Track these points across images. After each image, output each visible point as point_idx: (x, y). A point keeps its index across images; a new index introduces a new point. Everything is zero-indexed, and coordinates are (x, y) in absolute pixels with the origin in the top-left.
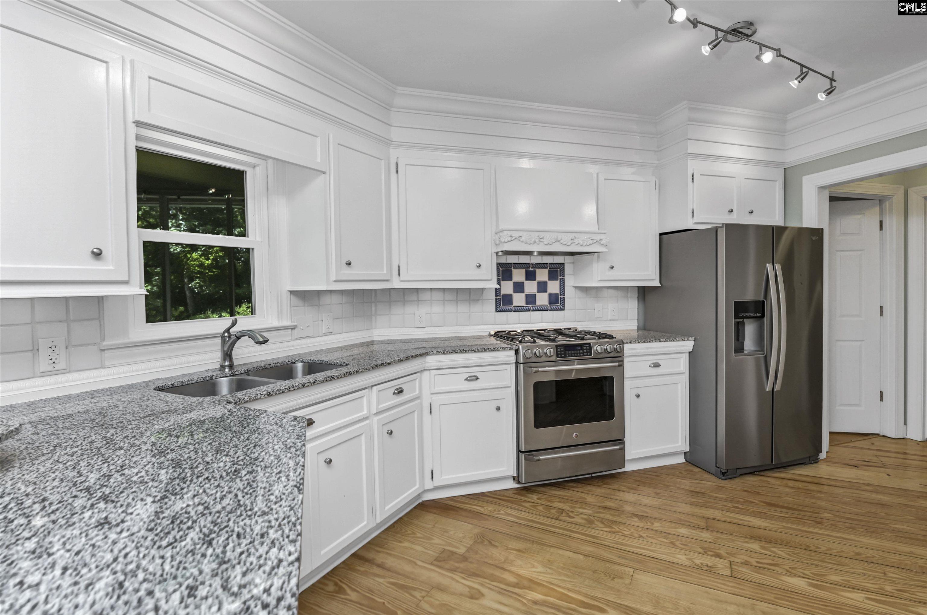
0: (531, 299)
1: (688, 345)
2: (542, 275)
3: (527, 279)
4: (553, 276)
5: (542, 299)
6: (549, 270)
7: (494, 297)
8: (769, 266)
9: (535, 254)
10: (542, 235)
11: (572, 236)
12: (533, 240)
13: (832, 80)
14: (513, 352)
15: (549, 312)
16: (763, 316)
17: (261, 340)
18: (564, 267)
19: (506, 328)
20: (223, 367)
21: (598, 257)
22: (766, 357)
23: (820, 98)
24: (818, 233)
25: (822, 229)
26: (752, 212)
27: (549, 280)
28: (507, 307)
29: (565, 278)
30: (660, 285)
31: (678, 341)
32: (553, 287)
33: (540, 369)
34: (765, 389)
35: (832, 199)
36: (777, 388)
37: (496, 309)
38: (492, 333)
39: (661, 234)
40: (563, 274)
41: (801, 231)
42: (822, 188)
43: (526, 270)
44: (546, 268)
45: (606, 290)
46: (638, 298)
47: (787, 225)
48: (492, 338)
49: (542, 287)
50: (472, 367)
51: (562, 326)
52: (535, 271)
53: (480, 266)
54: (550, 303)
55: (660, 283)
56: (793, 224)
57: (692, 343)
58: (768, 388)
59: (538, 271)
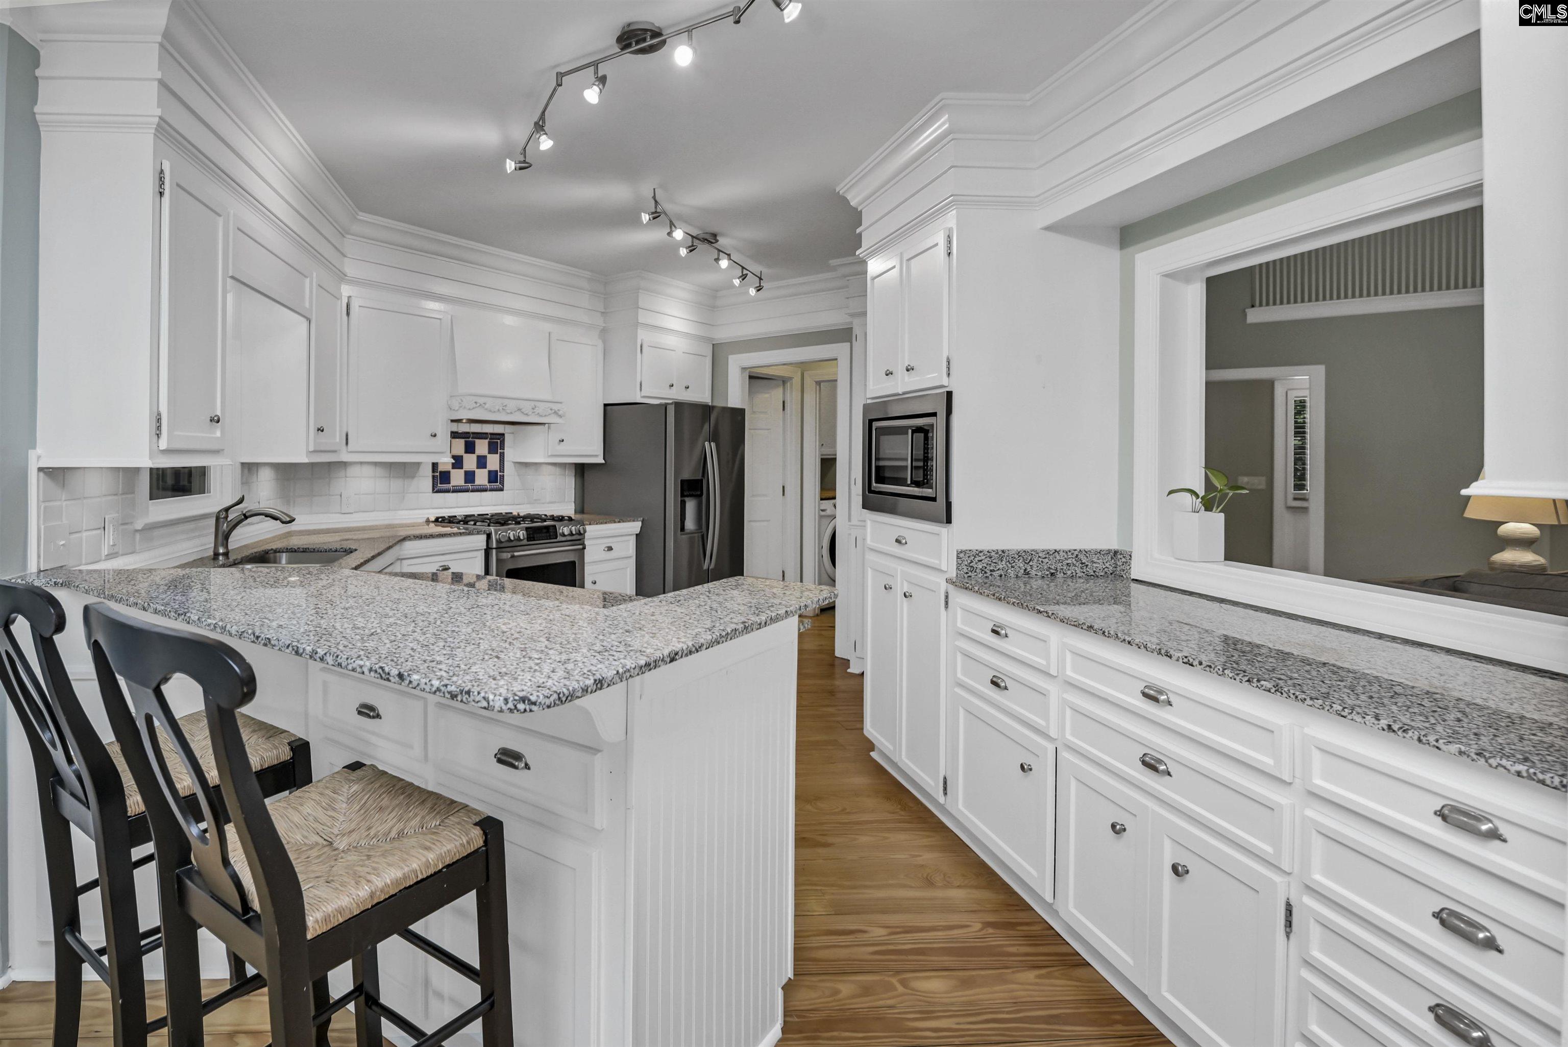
0: (470, 477)
1: (635, 527)
2: (482, 447)
3: (466, 452)
4: (493, 449)
5: (482, 477)
6: (489, 443)
7: (430, 474)
8: (707, 444)
9: (464, 421)
10: (506, 402)
11: (533, 404)
12: (497, 408)
13: (760, 279)
14: (484, 537)
15: (488, 493)
16: (701, 495)
17: (288, 519)
18: (504, 440)
19: (446, 513)
20: (216, 555)
21: (549, 428)
22: (703, 536)
23: (751, 293)
24: (741, 412)
25: (744, 410)
26: (687, 388)
27: (489, 453)
28: (445, 486)
29: (505, 451)
30: (603, 462)
31: (629, 521)
32: (493, 462)
33: (516, 554)
34: (702, 568)
35: (751, 377)
36: (712, 566)
37: (433, 489)
38: (433, 519)
39: (605, 405)
40: (503, 447)
41: (726, 410)
42: (744, 369)
43: (466, 442)
44: (486, 439)
45: (544, 466)
46: (575, 476)
47: (715, 404)
48: (432, 525)
49: (482, 462)
50: (443, 554)
51: (503, 509)
52: (474, 442)
53: (435, 436)
54: (489, 482)
55: (604, 459)
56: (719, 403)
57: (640, 524)
58: (705, 567)
59: (477, 441)
